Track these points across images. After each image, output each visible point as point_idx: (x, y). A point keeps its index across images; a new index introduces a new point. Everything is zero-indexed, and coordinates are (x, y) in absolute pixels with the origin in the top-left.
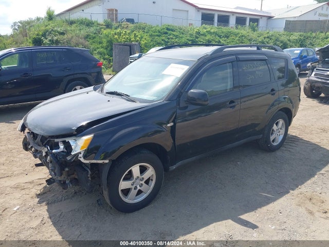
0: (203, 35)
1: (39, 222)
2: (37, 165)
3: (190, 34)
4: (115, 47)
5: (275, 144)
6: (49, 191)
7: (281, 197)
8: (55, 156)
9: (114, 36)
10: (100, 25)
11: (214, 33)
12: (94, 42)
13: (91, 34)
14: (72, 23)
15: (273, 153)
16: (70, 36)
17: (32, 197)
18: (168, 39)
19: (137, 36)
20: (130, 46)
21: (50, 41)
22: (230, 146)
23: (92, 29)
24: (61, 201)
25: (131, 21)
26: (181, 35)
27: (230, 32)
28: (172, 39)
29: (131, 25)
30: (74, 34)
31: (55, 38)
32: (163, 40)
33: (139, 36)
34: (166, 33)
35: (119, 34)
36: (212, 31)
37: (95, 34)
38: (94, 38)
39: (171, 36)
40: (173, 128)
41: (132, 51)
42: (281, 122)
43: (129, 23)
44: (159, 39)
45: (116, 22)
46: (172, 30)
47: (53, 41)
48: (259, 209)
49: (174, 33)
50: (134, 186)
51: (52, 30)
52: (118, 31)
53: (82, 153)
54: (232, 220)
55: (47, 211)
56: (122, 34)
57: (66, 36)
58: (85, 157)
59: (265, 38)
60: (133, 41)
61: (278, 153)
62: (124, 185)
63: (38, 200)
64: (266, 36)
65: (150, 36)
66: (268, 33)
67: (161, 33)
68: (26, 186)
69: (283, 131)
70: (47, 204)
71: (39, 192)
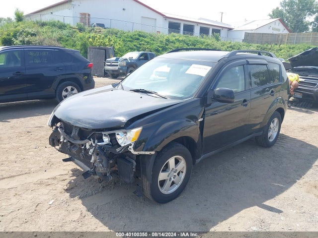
0: (172, 42)
1: (79, 215)
2: (65, 160)
3: (160, 41)
4: (90, 50)
5: (271, 140)
6: (76, 186)
7: (291, 186)
8: (102, 148)
9: (88, 40)
10: (72, 28)
11: (182, 41)
12: (67, 45)
13: (64, 37)
14: (43, 25)
15: (270, 149)
16: (42, 38)
17: (61, 193)
18: (140, 44)
19: (111, 40)
20: (105, 50)
21: (21, 41)
22: (240, 141)
23: (65, 32)
24: (92, 195)
25: (102, 26)
26: (152, 42)
27: (197, 41)
28: (144, 45)
29: (103, 30)
30: (45, 36)
31: (26, 39)
32: (135, 45)
33: (113, 41)
34: (138, 39)
35: (94, 38)
36: (181, 39)
37: (67, 37)
38: (67, 40)
39: (143, 42)
40: (202, 123)
41: (107, 55)
42: (276, 120)
43: (101, 28)
44: (131, 45)
45: (89, 27)
46: (143, 37)
47: (24, 42)
48: (277, 197)
49: (145, 39)
50: (169, 177)
51: (23, 31)
52: (92, 34)
53: (133, 145)
54: (258, 206)
55: (83, 204)
56: (96, 38)
57: (38, 37)
58: (135, 148)
59: (228, 47)
60: (107, 45)
61: (274, 148)
62: (162, 176)
63: (68, 194)
64: (229, 45)
65: (123, 40)
66: (230, 43)
67: (133, 39)
68: (50, 182)
69: (277, 129)
70: (80, 198)
71: (66, 188)
